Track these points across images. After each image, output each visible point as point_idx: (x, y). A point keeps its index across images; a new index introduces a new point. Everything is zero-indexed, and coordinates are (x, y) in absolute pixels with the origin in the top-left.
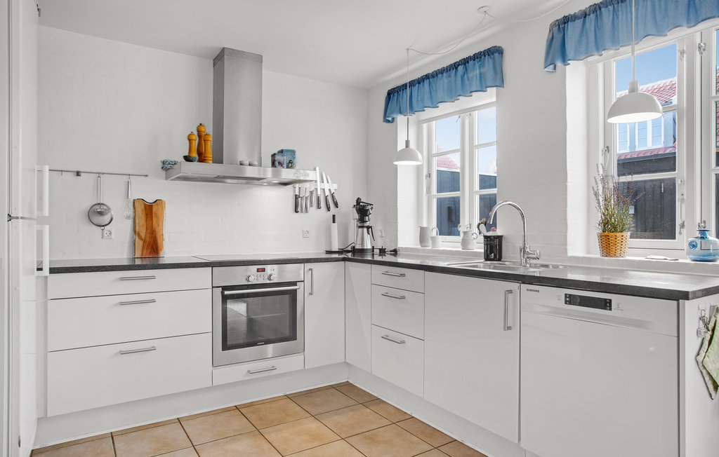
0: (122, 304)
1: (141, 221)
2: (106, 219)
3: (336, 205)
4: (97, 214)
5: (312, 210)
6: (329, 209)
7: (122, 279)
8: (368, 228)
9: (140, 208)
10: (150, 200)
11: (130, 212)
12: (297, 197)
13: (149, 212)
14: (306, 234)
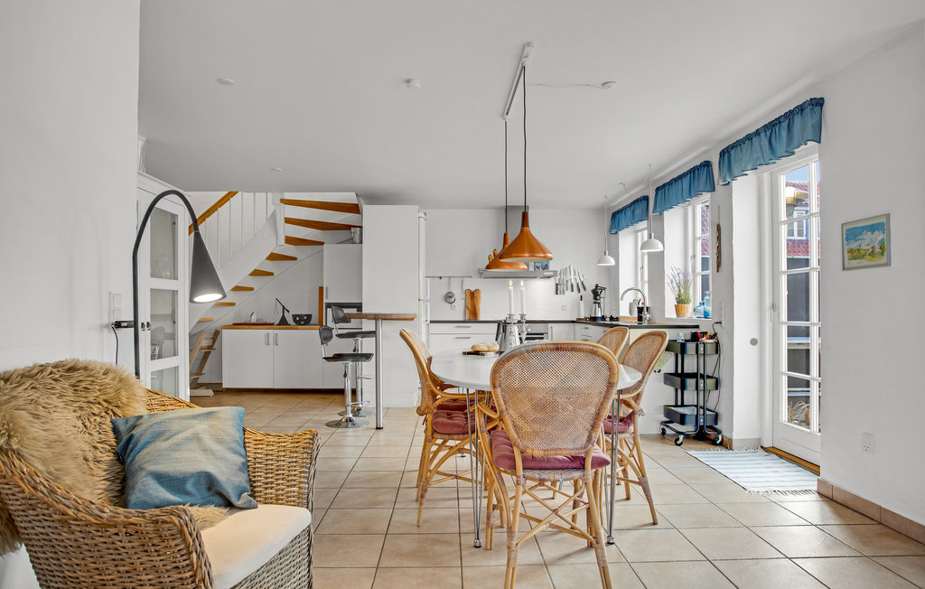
0: (458, 338)
1: (469, 301)
2: (453, 299)
3: (585, 288)
4: (449, 297)
5: (568, 293)
6: (579, 291)
7: (457, 327)
8: (599, 303)
9: (468, 294)
10: (473, 289)
11: (464, 296)
12: (557, 285)
13: (473, 296)
14: (563, 308)
